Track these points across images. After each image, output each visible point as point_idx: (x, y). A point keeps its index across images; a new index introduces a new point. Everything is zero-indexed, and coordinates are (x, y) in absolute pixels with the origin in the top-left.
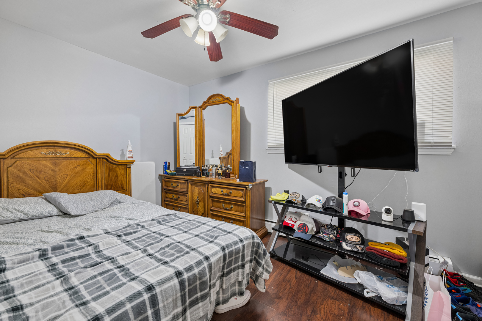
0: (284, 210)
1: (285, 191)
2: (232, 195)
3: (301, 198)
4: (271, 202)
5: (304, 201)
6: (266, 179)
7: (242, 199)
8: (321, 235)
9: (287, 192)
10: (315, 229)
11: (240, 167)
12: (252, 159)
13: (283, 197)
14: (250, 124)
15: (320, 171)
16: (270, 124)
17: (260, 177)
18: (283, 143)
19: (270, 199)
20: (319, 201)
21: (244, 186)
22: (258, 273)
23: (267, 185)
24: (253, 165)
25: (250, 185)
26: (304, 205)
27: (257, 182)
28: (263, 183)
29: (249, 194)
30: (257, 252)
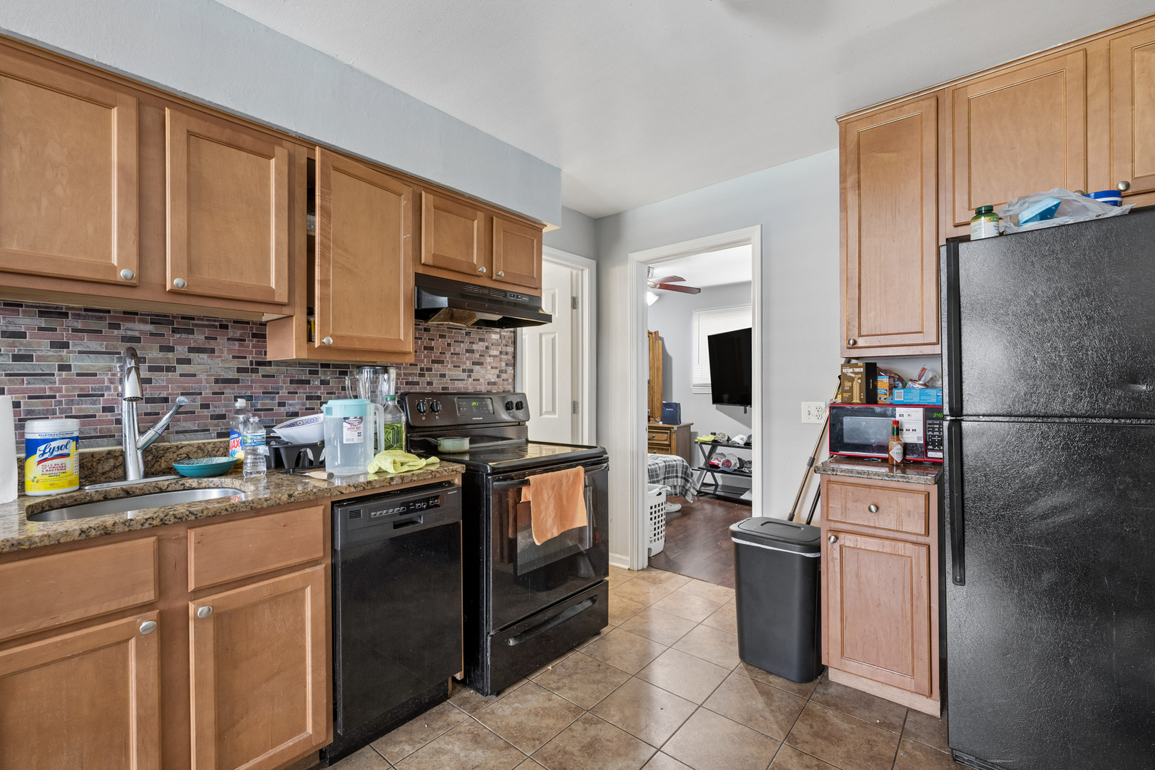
0: (712, 451)
1: (712, 434)
2: (655, 439)
3: (726, 438)
4: (697, 443)
5: (729, 439)
6: (691, 422)
7: (667, 443)
8: (743, 469)
9: (714, 434)
10: (738, 465)
11: (663, 409)
12: (675, 400)
13: (711, 438)
14: (671, 358)
15: (746, 412)
16: (695, 360)
17: (685, 420)
18: (709, 381)
19: (696, 440)
20: (742, 439)
21: (669, 429)
22: (687, 488)
23: (693, 429)
24: (677, 407)
25: (675, 427)
26: (729, 444)
27: (681, 425)
28: (688, 426)
29: (674, 436)
30: (686, 472)
